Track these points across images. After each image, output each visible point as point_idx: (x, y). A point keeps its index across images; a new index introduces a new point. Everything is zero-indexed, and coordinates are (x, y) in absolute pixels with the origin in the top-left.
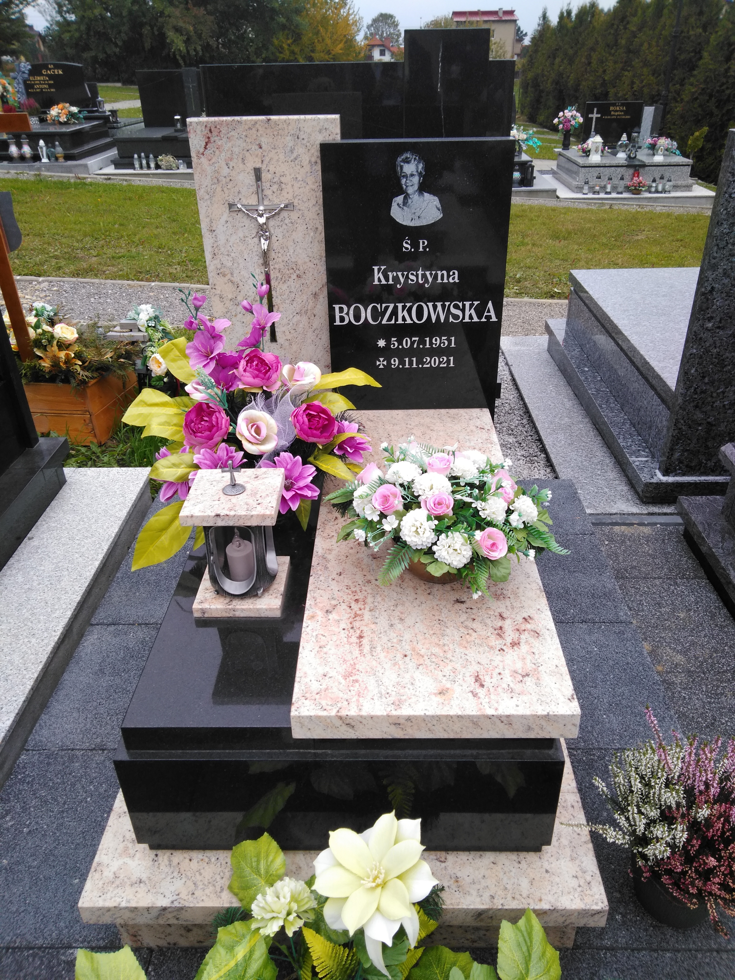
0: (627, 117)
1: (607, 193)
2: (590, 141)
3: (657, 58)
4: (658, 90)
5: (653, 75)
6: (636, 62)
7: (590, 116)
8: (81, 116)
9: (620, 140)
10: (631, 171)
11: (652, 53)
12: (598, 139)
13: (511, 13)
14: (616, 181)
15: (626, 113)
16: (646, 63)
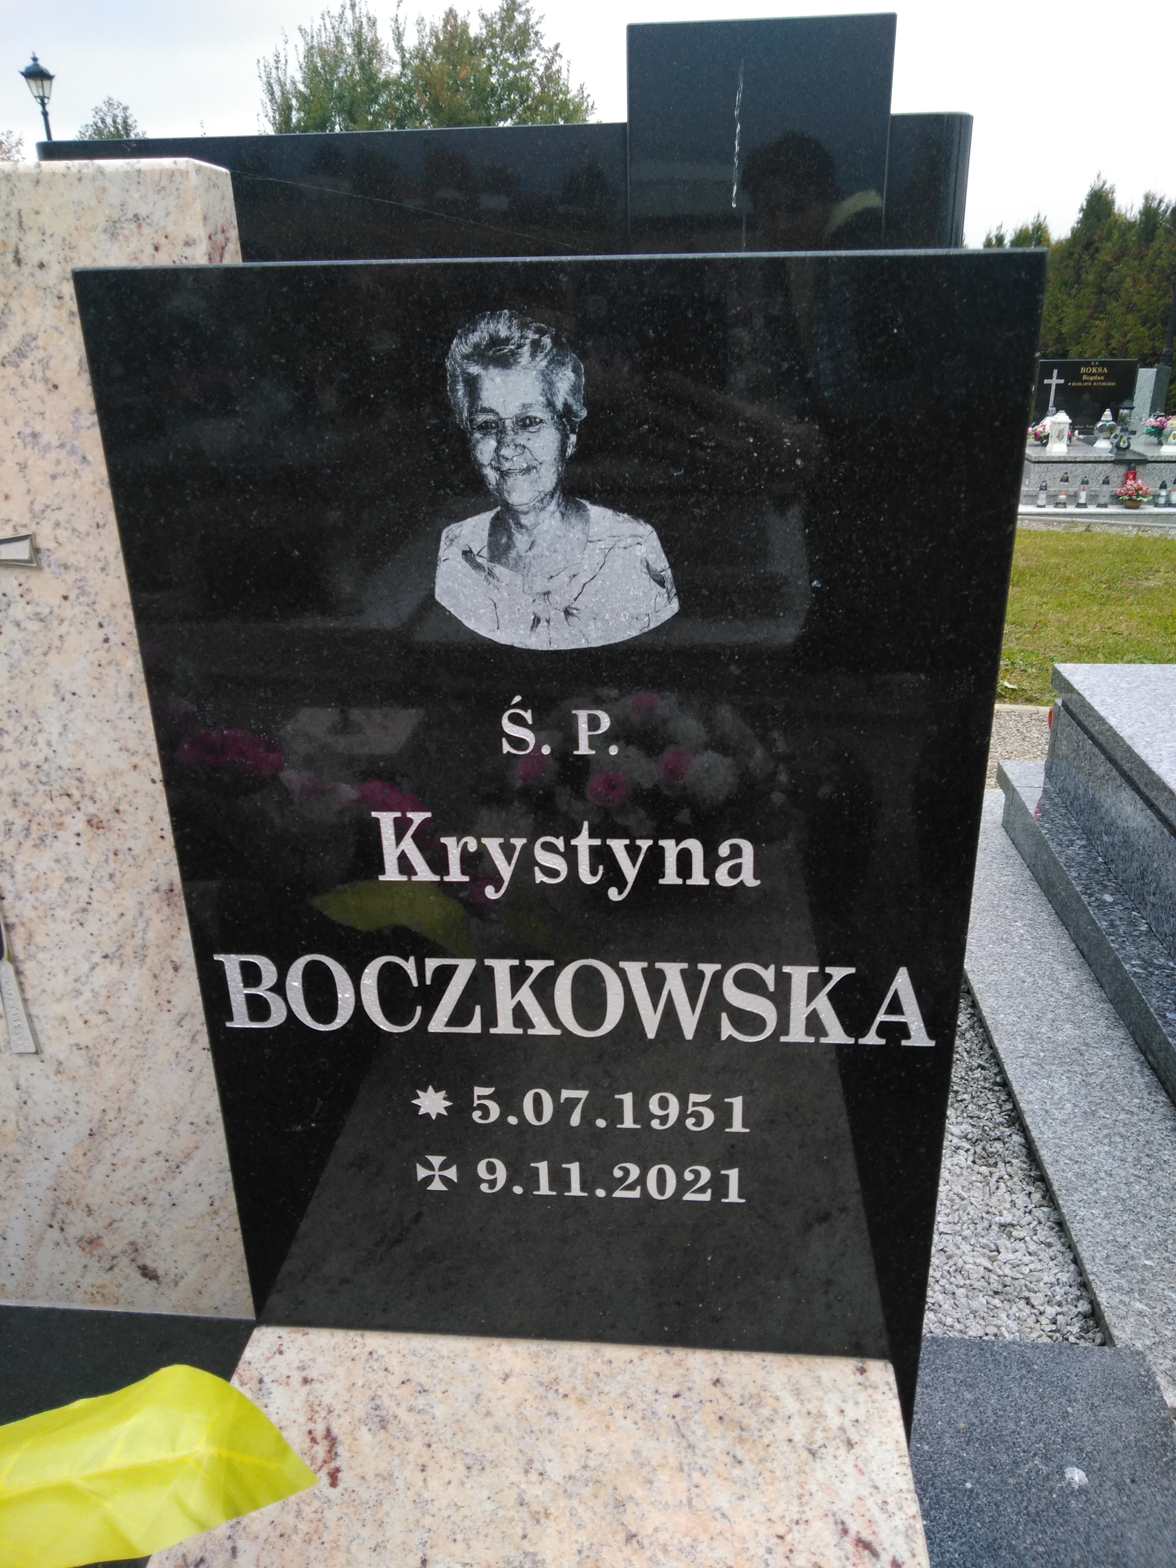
0: (1109, 384)
1: (1079, 505)
2: (1047, 421)
3: (1149, 300)
4: (1154, 347)
5: (1144, 325)
6: (1113, 306)
7: (1046, 381)
9: (1099, 420)
10: (1122, 470)
11: (1140, 293)
12: (1063, 418)
14: (1095, 486)
15: (1108, 377)
16: (1130, 308)
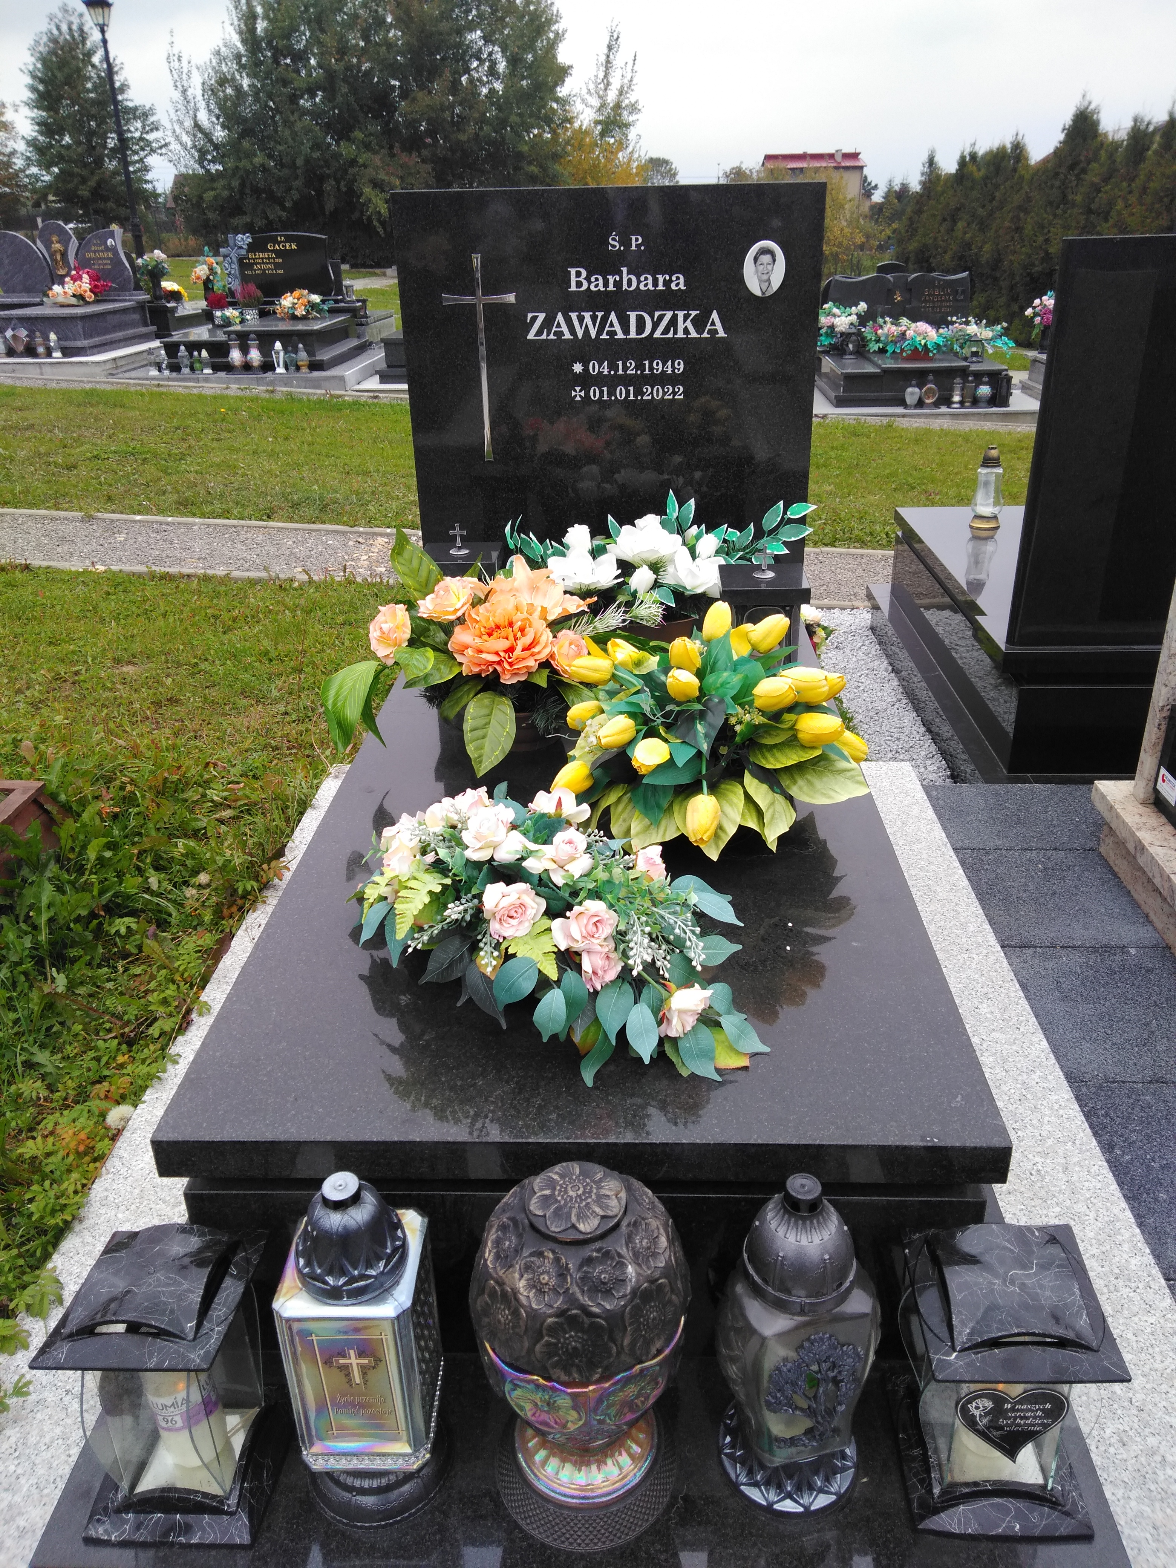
8: (326, 308)
13: (855, 156)
